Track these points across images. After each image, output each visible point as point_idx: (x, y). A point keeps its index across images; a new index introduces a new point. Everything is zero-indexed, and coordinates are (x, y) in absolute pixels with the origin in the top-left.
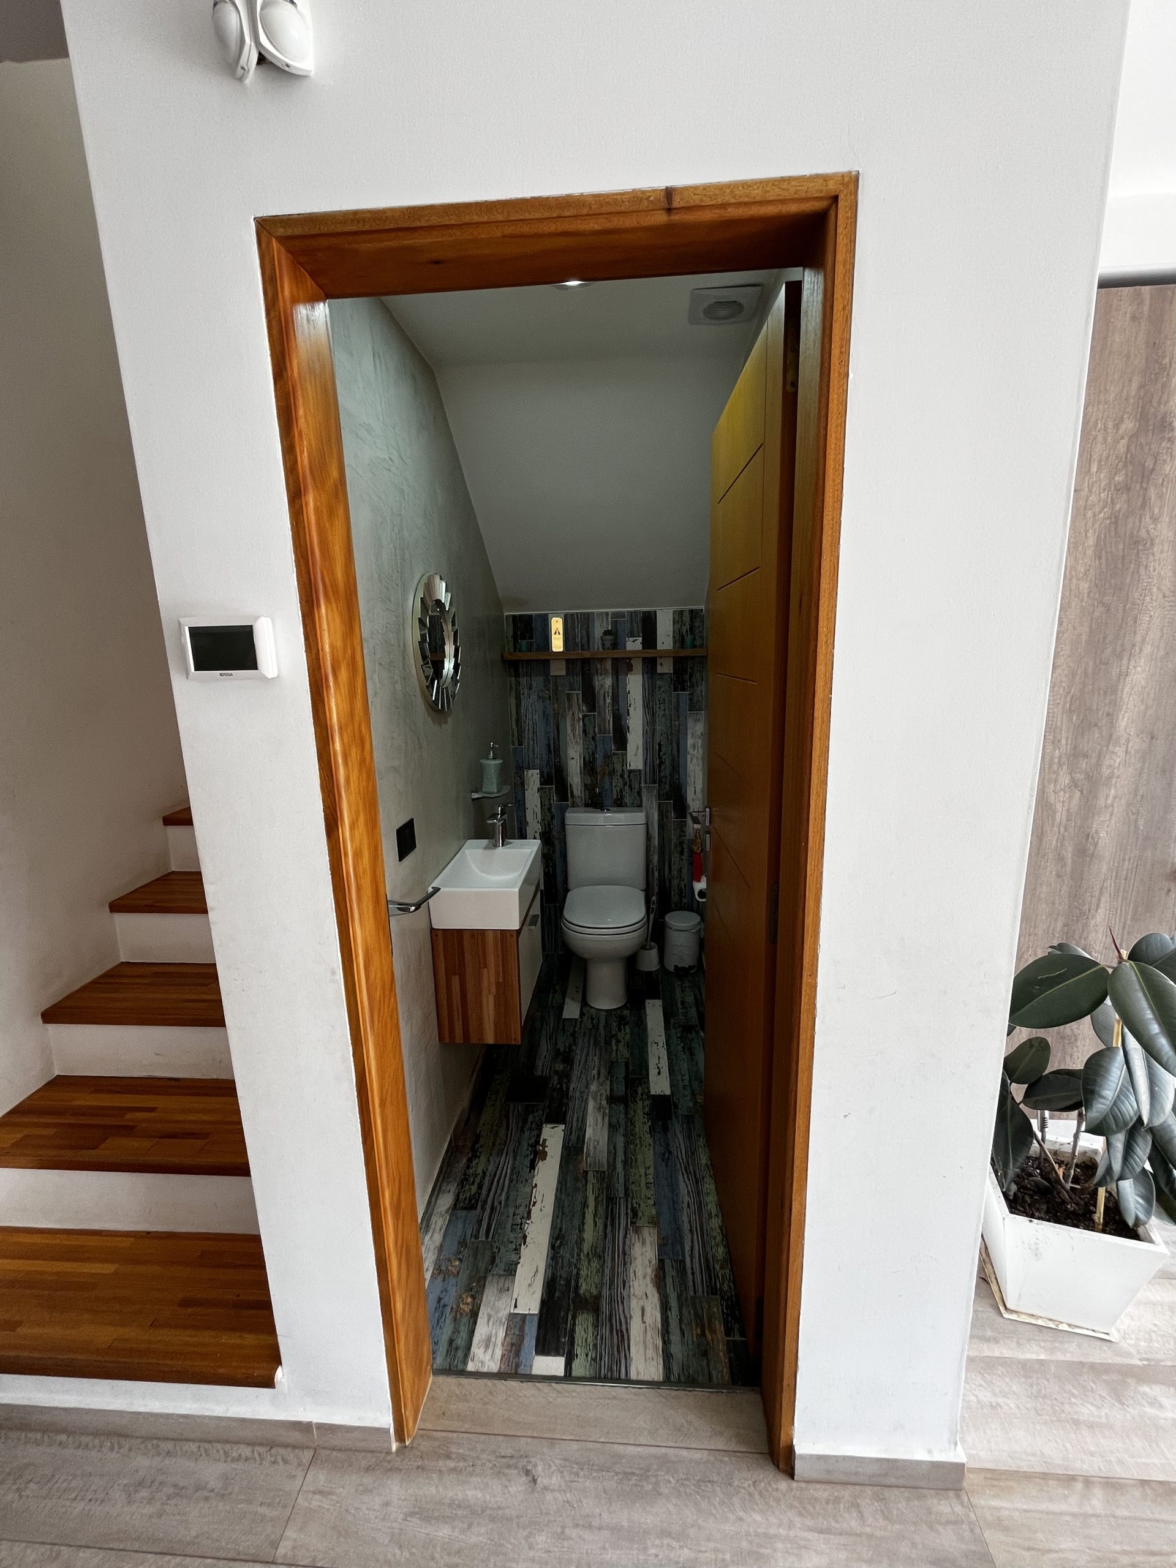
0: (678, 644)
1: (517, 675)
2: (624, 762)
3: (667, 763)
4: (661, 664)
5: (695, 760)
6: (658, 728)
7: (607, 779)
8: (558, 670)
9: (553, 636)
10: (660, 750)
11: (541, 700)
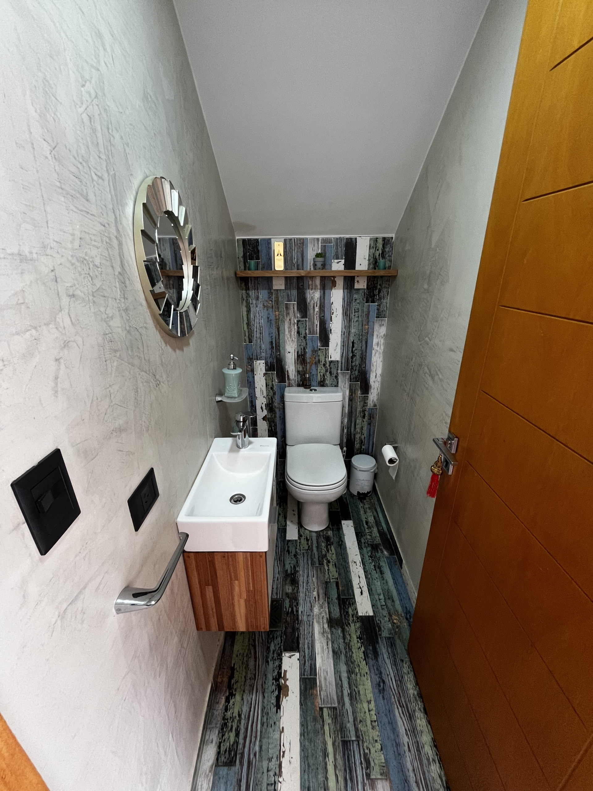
0: (372, 266)
1: (247, 289)
2: (326, 355)
3: (357, 356)
4: (358, 281)
5: (377, 355)
6: (353, 331)
7: (313, 366)
8: (279, 285)
9: (276, 258)
10: (353, 346)
11: (266, 308)
